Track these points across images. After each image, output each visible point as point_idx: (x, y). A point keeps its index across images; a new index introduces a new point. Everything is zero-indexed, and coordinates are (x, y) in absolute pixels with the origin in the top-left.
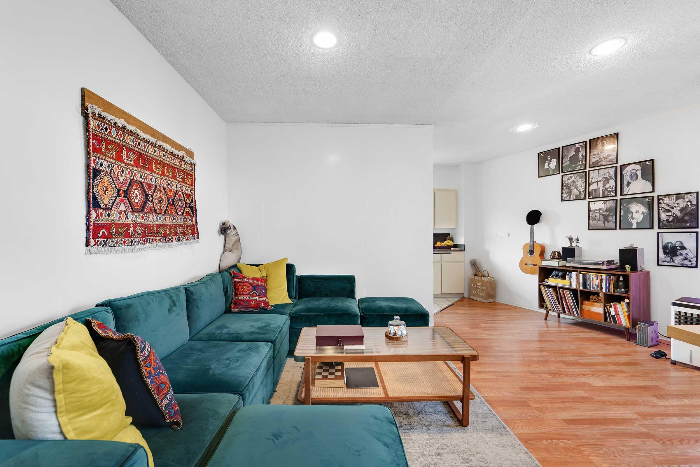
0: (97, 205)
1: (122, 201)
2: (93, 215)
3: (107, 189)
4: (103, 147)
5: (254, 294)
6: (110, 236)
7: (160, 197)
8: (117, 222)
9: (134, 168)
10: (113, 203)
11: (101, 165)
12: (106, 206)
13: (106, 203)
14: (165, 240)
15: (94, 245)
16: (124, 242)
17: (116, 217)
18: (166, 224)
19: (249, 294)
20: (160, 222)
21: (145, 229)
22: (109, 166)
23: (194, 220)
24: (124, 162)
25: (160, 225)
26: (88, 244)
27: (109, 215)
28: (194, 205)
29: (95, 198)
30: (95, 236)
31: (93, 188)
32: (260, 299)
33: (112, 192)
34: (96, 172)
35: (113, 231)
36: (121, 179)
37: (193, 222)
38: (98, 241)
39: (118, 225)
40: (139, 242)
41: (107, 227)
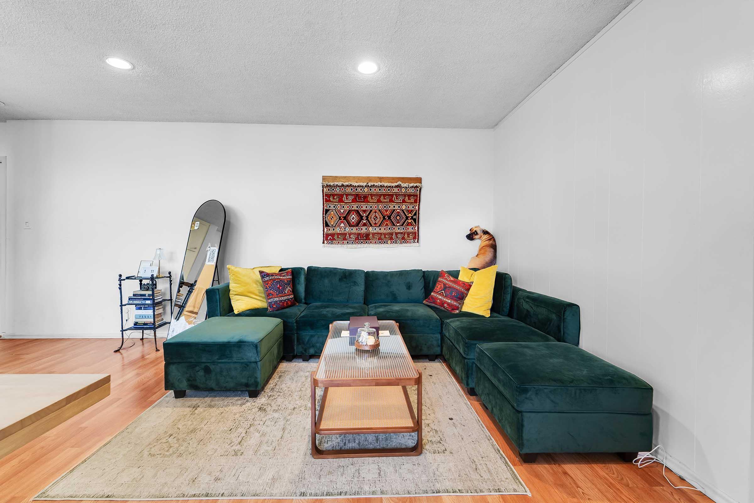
0: (327, 225)
1: (342, 222)
2: (326, 230)
3: (333, 217)
4: (331, 199)
5: (442, 294)
6: (334, 239)
7: (375, 216)
8: (339, 232)
9: (352, 204)
10: (337, 224)
11: (330, 207)
12: (332, 225)
13: (332, 224)
14: (380, 242)
15: (327, 243)
16: (343, 242)
17: (338, 230)
18: (381, 232)
19: (437, 292)
20: (375, 231)
21: (358, 235)
22: (334, 207)
23: (416, 228)
24: (344, 202)
25: (375, 233)
26: (323, 243)
27: (334, 230)
28: (417, 217)
29: (326, 222)
30: (327, 239)
31: (325, 218)
32: (445, 300)
33: (336, 218)
34: (327, 211)
35: (336, 237)
36: (342, 211)
37: (415, 230)
38: (328, 242)
39: (338, 234)
40: (352, 243)
41: (333, 235)
